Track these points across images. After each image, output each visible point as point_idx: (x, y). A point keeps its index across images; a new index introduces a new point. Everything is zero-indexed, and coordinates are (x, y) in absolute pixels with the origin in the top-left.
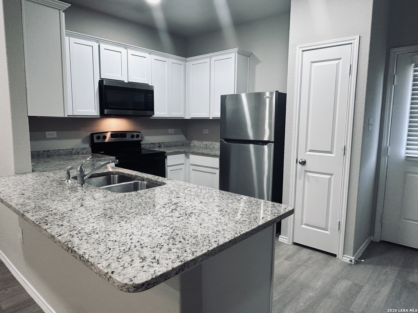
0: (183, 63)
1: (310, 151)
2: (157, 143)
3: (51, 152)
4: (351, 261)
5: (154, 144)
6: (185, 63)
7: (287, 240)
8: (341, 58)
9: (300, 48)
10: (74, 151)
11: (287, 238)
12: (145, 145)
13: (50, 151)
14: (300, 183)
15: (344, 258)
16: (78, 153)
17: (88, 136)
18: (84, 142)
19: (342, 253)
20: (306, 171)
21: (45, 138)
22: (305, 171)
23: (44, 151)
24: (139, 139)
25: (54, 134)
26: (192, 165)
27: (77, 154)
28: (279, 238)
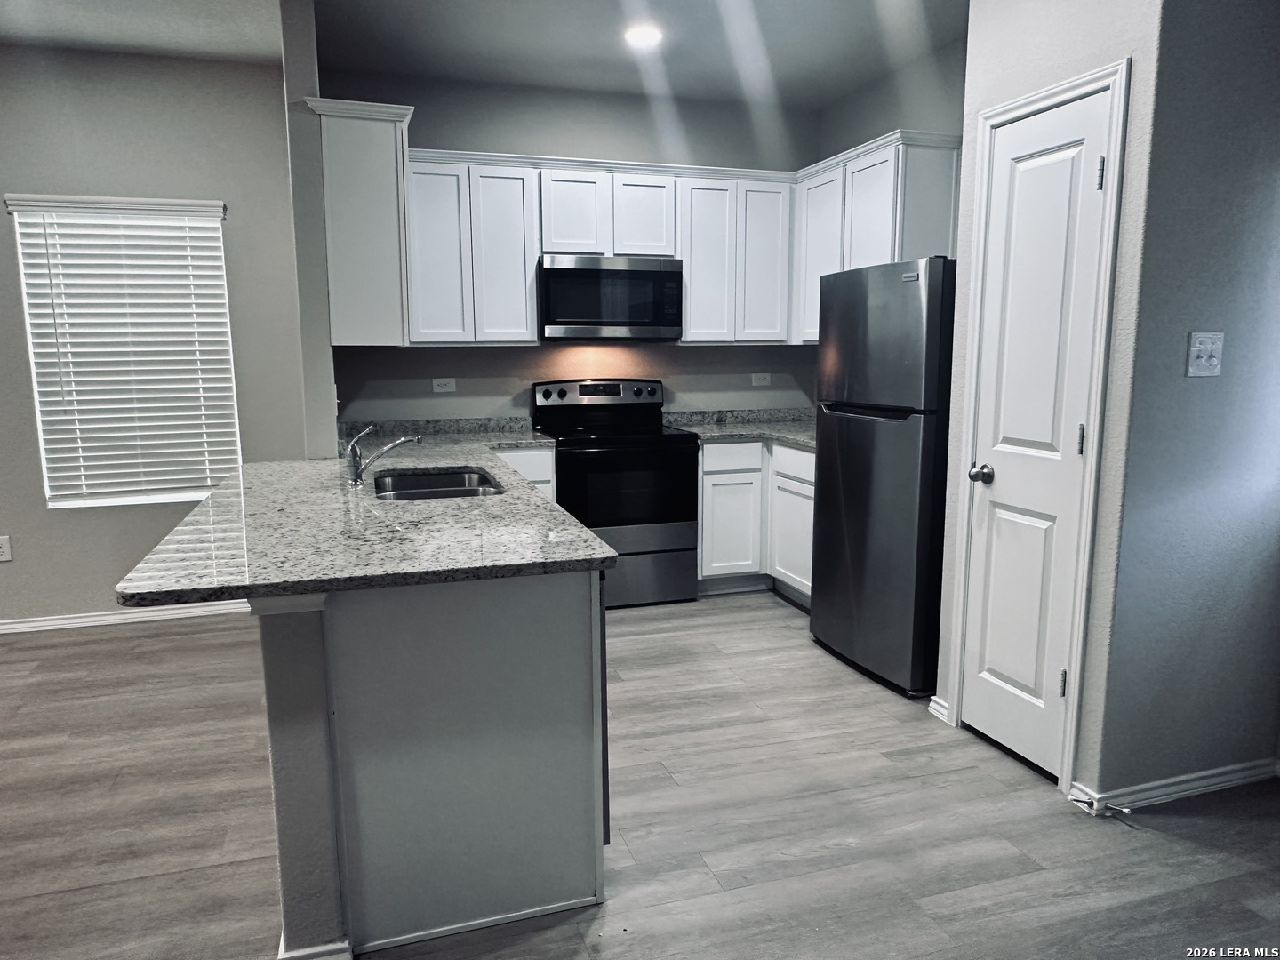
0: (785, 188)
1: (1007, 441)
2: (714, 413)
3: (442, 423)
4: (1091, 804)
5: (702, 413)
6: (794, 186)
7: (945, 712)
8: (1084, 139)
9: (986, 119)
10: (492, 423)
11: (946, 705)
12: (675, 416)
13: (440, 421)
14: (979, 538)
15: (1074, 791)
16: (501, 429)
17: (525, 391)
18: (516, 402)
19: (1070, 777)
20: (995, 505)
21: (430, 393)
22: (991, 502)
23: (428, 422)
24: (657, 399)
25: (450, 384)
26: (780, 474)
27: (499, 431)
28: (932, 704)
